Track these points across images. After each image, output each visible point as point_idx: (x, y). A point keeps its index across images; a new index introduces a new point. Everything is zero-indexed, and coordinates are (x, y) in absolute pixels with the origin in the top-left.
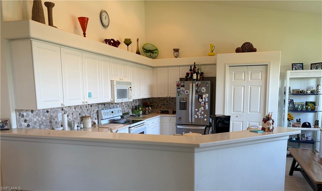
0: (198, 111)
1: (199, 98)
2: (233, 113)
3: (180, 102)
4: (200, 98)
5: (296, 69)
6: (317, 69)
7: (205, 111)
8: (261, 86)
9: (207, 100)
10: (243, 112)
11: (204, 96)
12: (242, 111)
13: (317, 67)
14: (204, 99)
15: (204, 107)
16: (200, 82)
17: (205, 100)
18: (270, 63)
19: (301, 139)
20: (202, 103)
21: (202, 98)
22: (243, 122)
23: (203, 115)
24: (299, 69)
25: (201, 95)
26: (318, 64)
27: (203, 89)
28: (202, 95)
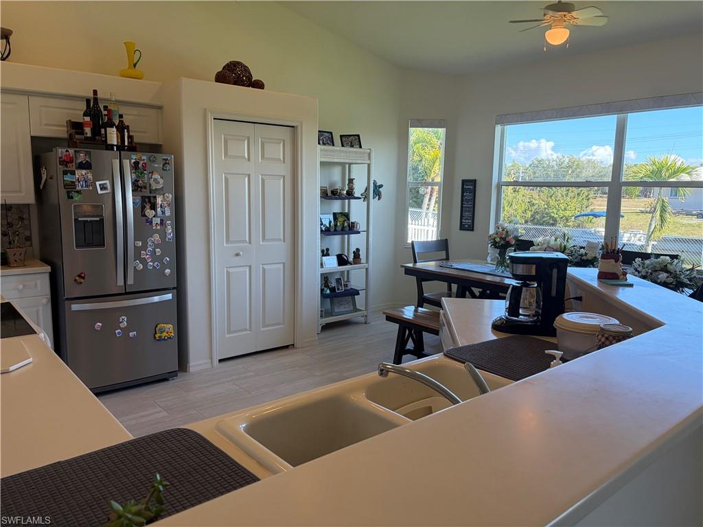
0: (144, 247)
1: (143, 208)
2: (227, 245)
3: (76, 220)
4: (148, 206)
5: (324, 144)
6: (352, 146)
7: (163, 244)
8: (284, 177)
9: (168, 213)
10: (250, 243)
11: (159, 200)
12: (247, 239)
13: (351, 143)
14: (159, 209)
15: (163, 234)
16: (144, 157)
17: (163, 213)
18: (301, 123)
19: (338, 289)
20: (154, 223)
21: (153, 207)
22: (250, 267)
23: (160, 259)
24: (328, 144)
25: (149, 198)
26: (352, 137)
27: (155, 180)
28: (155, 197)
